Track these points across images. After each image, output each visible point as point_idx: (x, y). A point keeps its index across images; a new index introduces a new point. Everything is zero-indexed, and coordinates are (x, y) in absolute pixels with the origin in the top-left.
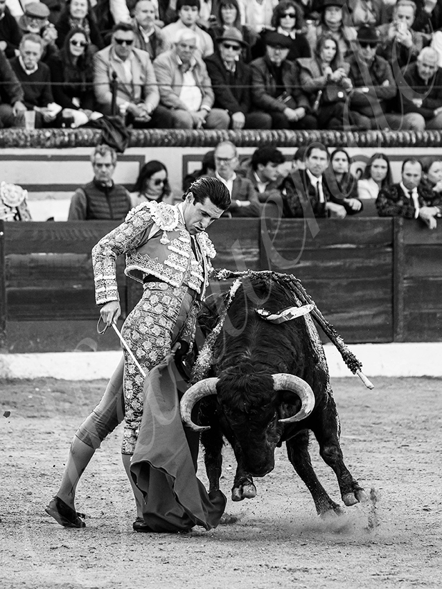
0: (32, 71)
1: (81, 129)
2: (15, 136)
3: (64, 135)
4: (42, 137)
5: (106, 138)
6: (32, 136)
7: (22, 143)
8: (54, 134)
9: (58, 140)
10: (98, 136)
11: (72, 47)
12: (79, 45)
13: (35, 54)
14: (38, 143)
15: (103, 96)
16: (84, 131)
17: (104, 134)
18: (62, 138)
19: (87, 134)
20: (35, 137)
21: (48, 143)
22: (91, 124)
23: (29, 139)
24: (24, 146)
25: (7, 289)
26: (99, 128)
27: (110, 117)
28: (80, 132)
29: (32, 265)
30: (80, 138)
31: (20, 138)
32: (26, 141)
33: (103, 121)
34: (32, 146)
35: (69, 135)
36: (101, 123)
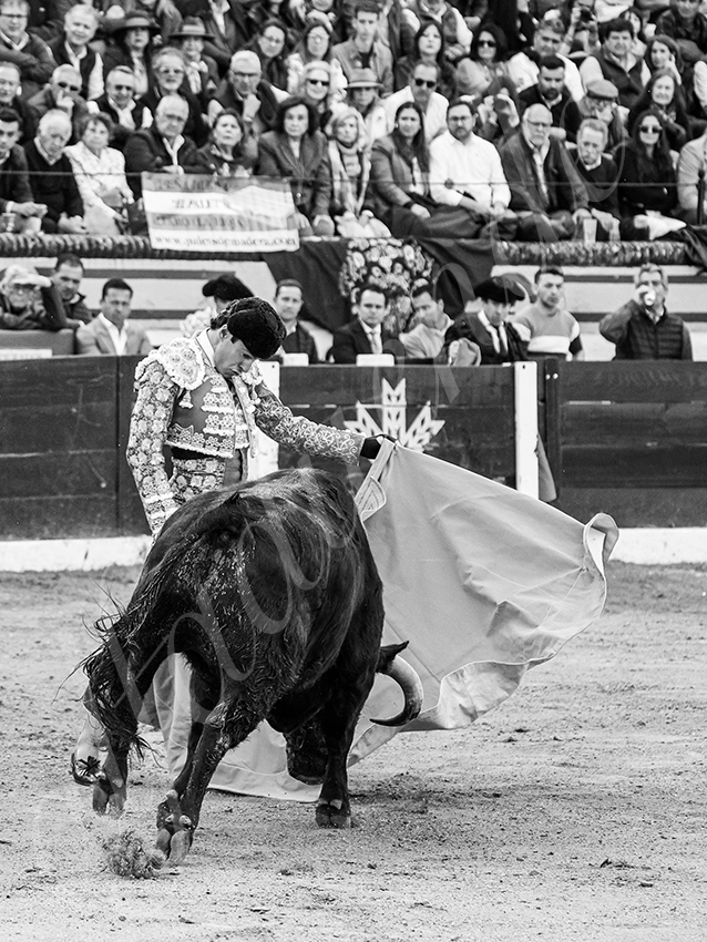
0: (594, 166)
1: (658, 243)
2: (573, 251)
3: (635, 249)
4: (608, 252)
5: (690, 253)
6: (594, 251)
7: (582, 260)
8: (623, 249)
9: (628, 257)
10: (679, 251)
11: (642, 135)
12: (650, 131)
13: (595, 146)
14: (603, 260)
15: (687, 200)
16: (661, 244)
17: (687, 248)
18: (633, 253)
19: (665, 248)
20: (599, 252)
21: (616, 260)
22: (670, 236)
23: (591, 255)
24: (585, 264)
25: (562, 448)
26: (681, 241)
27: (695, 227)
28: (657, 246)
29: (594, 416)
30: (657, 254)
31: (580, 253)
32: (587, 257)
33: (686, 232)
34: (595, 264)
35: (643, 250)
36: (683, 234)
